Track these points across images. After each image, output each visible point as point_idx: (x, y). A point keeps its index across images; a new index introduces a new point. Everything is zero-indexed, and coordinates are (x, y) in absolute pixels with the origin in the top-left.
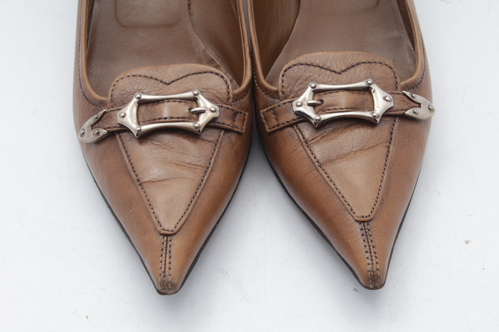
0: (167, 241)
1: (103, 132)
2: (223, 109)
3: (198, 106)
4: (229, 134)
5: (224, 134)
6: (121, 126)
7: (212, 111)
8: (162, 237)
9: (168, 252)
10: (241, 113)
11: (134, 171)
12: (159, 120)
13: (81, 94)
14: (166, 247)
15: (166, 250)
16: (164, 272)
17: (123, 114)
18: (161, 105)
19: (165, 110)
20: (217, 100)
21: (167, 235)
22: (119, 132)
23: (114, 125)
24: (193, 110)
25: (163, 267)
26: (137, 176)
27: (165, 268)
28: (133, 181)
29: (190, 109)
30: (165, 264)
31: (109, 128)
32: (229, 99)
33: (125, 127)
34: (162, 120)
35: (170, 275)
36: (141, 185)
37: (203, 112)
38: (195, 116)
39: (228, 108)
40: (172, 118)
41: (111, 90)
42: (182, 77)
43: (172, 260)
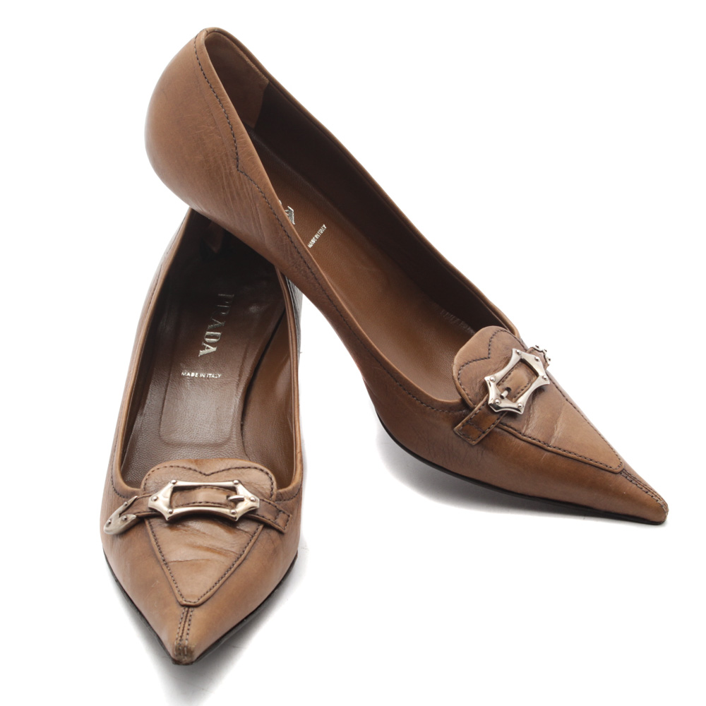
0: (188, 612)
1: (132, 517)
2: (264, 503)
3: (236, 494)
4: (268, 531)
5: (262, 529)
6: (152, 509)
7: (252, 501)
8: (182, 608)
9: (188, 620)
10: (284, 513)
11: (161, 552)
12: (194, 504)
13: (112, 489)
14: (187, 616)
15: (187, 618)
16: (181, 637)
17: (155, 498)
18: (197, 491)
19: (201, 496)
20: (259, 494)
21: (189, 606)
22: (149, 517)
23: (145, 510)
24: (232, 498)
25: (181, 632)
26: (163, 556)
27: (182, 633)
28: (158, 561)
29: (228, 497)
30: (183, 630)
31: (139, 513)
32: (272, 495)
33: (156, 511)
34: (196, 504)
35: (187, 639)
36: (166, 564)
37: (242, 500)
38: (232, 504)
39: (270, 503)
40: (207, 502)
41: (145, 479)
42: (223, 470)
43: (191, 627)
